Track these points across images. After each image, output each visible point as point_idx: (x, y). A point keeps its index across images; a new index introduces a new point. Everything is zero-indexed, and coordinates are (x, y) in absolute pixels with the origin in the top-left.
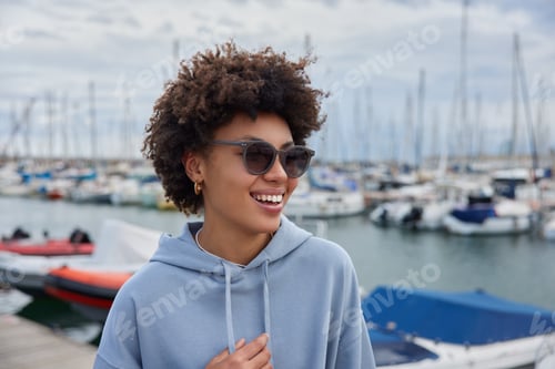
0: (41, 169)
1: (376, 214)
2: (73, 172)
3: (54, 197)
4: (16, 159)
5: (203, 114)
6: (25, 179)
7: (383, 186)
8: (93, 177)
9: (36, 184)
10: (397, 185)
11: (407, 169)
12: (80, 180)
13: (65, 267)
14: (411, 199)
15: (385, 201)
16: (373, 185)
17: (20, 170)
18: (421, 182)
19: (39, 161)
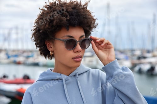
0: (14, 53)
1: (137, 69)
2: (25, 54)
3: (18, 63)
4: (6, 50)
5: (49, 29)
6: (8, 57)
7: (139, 58)
8: (32, 56)
9: (12, 59)
10: (145, 58)
11: (148, 52)
12: (28, 57)
13: (22, 89)
14: (150, 63)
15: (140, 63)
16: (135, 58)
17: (7, 54)
18: (154, 56)
19: (14, 51)
